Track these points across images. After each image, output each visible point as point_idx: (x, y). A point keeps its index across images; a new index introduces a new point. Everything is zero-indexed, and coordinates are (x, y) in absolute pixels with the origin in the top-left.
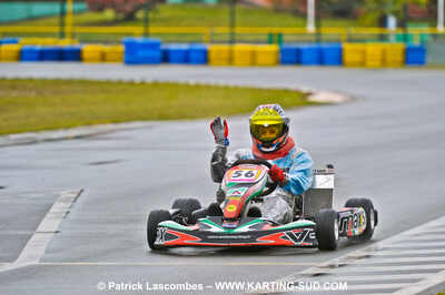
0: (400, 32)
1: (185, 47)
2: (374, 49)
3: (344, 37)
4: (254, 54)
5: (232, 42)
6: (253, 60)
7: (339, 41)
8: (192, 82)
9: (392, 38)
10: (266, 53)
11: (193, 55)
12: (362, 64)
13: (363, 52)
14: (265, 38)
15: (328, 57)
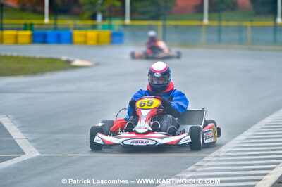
2: (92, 34)
3: (72, 26)
4: (16, 37)
5: (1, 29)
6: (16, 41)
7: (68, 29)
9: (100, 27)
12: (85, 43)
13: (86, 36)
14: (22, 26)
15: (63, 38)
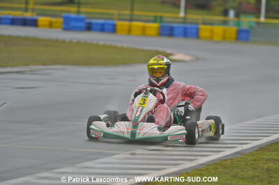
0: (236, 20)
1: (101, 21)
2: (219, 29)
3: (200, 21)
4: (144, 28)
5: (131, 20)
6: (144, 32)
7: (197, 24)
8: (101, 43)
9: (231, 23)
10: (151, 28)
11: (106, 27)
12: (211, 38)
13: (212, 31)
14: (152, 19)
15: (190, 33)
